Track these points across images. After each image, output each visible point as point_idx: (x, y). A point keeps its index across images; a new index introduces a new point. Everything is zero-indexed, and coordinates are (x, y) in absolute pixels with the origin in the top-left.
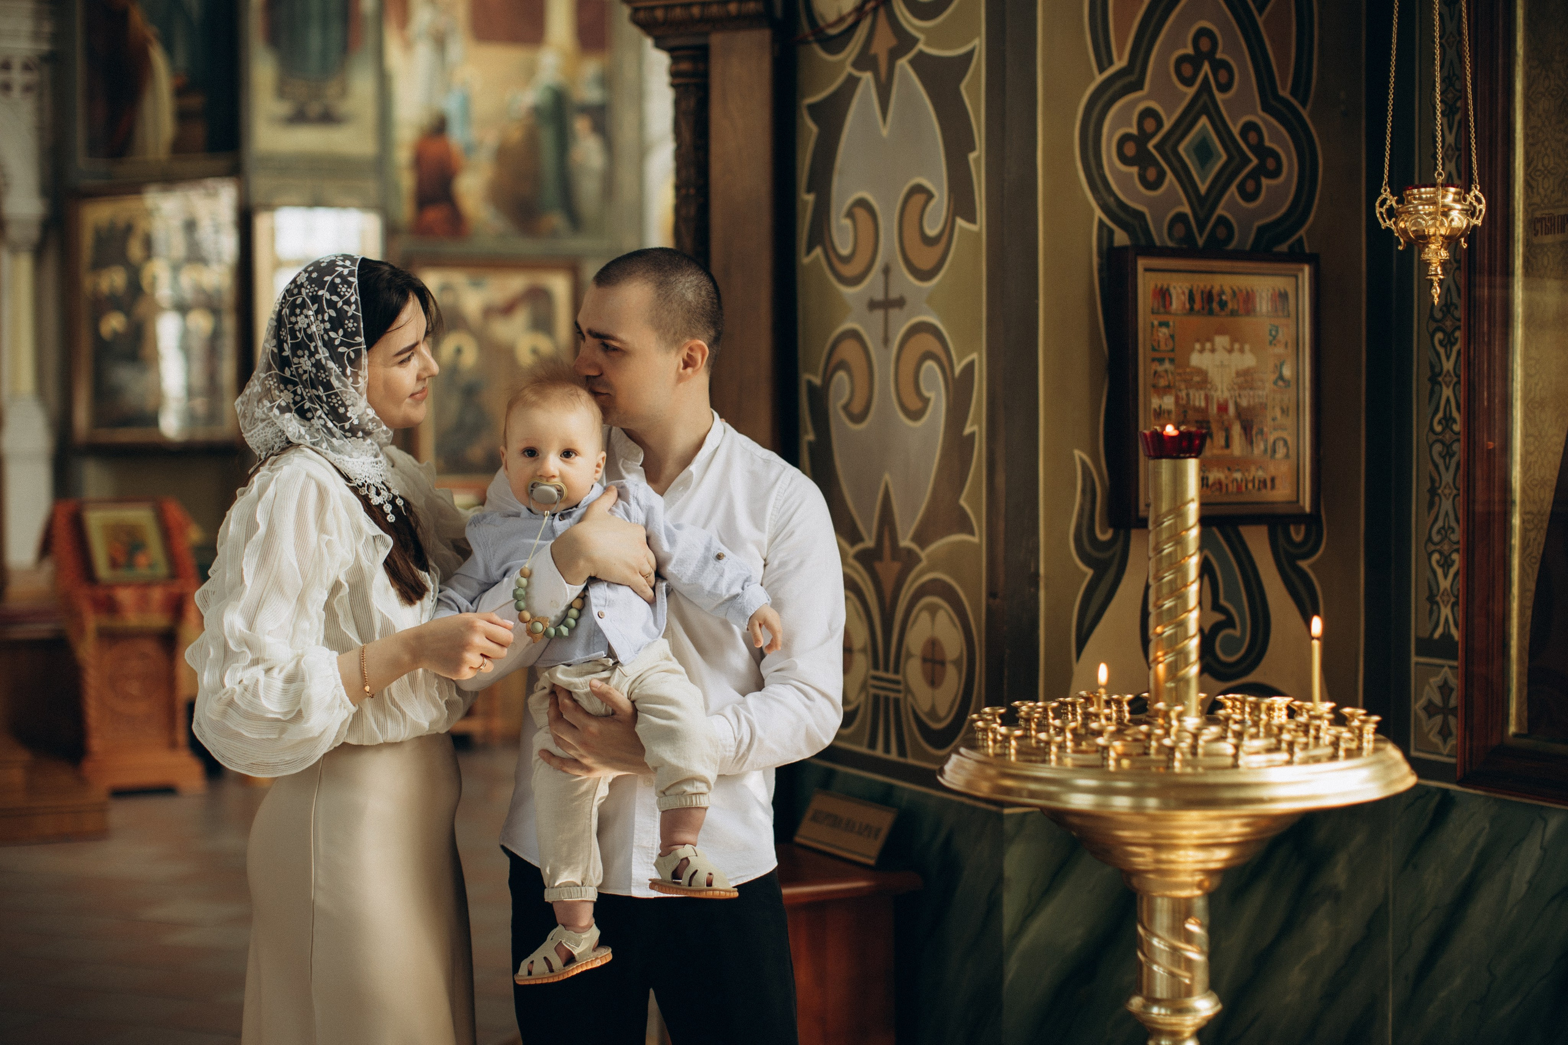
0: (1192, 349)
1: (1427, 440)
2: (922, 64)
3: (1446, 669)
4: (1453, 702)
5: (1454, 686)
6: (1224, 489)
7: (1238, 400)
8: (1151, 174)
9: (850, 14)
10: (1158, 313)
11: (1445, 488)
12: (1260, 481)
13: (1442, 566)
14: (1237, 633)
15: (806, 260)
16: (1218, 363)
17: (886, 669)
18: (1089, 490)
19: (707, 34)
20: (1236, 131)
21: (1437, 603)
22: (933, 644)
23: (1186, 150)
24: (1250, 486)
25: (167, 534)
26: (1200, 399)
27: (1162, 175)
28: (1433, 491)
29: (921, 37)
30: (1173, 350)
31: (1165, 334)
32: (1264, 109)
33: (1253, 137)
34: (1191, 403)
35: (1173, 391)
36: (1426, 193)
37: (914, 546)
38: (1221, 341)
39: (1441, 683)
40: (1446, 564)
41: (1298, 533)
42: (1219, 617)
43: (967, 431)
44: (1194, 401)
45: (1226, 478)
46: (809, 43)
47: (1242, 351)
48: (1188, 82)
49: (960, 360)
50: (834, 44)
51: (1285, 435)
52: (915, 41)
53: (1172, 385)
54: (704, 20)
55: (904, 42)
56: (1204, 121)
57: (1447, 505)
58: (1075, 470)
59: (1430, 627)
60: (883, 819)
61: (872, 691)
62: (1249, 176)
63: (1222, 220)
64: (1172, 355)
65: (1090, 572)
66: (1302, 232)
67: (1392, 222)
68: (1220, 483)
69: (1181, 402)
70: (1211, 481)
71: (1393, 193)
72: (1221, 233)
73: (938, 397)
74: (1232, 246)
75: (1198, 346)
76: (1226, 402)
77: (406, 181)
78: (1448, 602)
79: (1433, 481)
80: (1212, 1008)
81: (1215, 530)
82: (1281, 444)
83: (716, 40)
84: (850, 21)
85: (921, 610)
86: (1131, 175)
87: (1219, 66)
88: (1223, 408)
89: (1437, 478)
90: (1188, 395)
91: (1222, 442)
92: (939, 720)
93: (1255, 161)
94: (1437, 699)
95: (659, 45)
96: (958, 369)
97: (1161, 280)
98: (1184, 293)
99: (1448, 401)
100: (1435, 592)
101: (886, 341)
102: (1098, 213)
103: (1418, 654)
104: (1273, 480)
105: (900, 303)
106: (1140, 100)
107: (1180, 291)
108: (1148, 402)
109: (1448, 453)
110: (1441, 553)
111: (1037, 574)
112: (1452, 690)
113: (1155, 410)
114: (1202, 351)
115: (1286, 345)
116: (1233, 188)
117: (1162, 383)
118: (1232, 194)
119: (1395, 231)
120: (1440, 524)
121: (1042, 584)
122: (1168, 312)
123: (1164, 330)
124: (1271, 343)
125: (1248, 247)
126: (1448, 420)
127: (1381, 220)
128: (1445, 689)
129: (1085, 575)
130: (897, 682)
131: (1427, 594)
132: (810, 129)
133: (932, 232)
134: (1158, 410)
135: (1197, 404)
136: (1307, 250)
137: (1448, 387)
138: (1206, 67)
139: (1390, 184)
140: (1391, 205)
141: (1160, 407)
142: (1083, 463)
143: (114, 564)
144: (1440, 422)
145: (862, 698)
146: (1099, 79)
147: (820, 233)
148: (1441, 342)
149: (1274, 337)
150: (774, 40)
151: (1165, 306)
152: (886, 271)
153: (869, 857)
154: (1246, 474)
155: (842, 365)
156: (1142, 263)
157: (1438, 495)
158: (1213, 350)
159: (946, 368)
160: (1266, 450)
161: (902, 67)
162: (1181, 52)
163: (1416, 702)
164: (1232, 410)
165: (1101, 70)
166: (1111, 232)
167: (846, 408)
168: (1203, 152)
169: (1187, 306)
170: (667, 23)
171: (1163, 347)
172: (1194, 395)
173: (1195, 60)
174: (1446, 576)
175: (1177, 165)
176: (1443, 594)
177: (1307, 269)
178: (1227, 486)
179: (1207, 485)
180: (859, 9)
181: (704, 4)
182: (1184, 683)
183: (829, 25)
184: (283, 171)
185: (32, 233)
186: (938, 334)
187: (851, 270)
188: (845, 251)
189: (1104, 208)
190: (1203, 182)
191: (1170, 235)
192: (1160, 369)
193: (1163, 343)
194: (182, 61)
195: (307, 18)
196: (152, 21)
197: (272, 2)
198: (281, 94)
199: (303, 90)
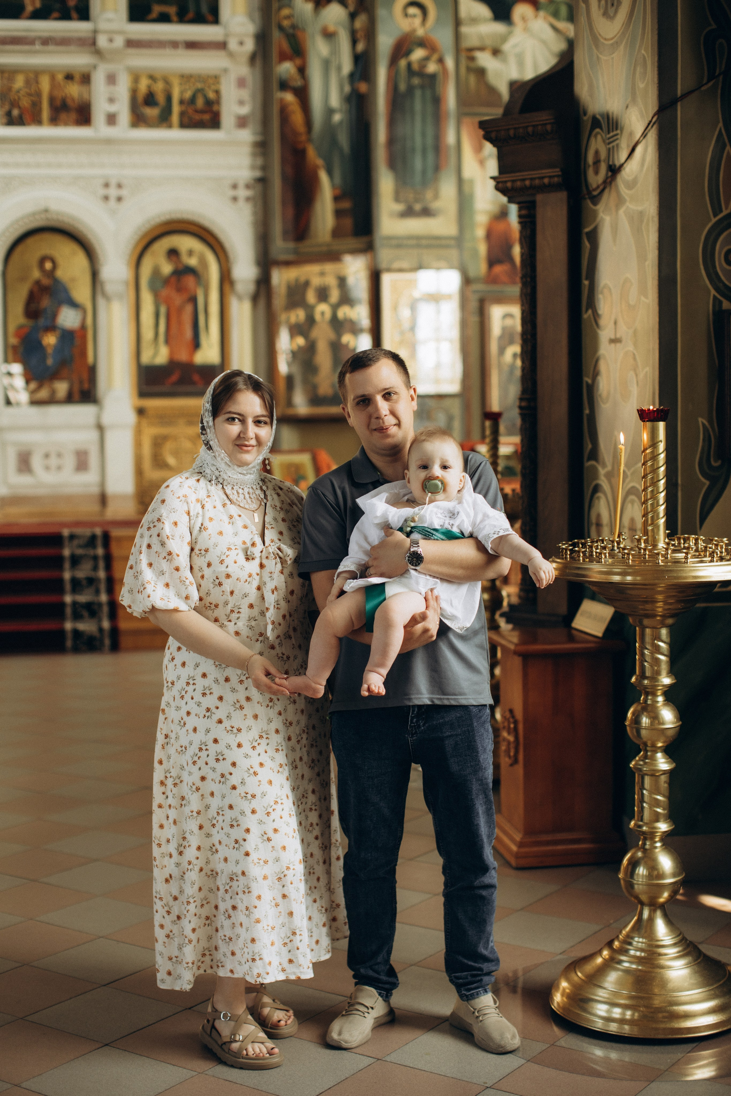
2: (628, 213)
9: (601, 184)
15: (585, 316)
18: (707, 439)
19: (534, 195)
22: (632, 520)
29: (628, 199)
46: (586, 199)
49: (642, 371)
50: (596, 200)
54: (532, 187)
55: (621, 201)
58: (699, 428)
60: (609, 614)
65: (707, 483)
77: (482, 249)
80: (671, 681)
83: (539, 198)
84: (601, 187)
85: (629, 503)
96: (642, 376)
101: (615, 360)
102: (713, 292)
105: (620, 340)
121: (679, 488)
129: (704, 484)
132: (587, 244)
133: (632, 303)
142: (703, 424)
146: (714, 220)
147: (591, 302)
150: (569, 197)
152: (615, 323)
153: (600, 632)
155: (599, 373)
159: (637, 376)
161: (621, 214)
165: (715, 215)
166: (721, 302)
167: (600, 396)
170: (513, 189)
180: (605, 182)
181: (532, 179)
182: (658, 527)
183: (595, 190)
184: (399, 246)
185: (251, 288)
186: (635, 359)
187: (602, 322)
188: (600, 312)
189: (717, 289)
194: (338, 179)
195: (413, 150)
196: (320, 155)
197: (391, 141)
198: (397, 199)
199: (411, 196)
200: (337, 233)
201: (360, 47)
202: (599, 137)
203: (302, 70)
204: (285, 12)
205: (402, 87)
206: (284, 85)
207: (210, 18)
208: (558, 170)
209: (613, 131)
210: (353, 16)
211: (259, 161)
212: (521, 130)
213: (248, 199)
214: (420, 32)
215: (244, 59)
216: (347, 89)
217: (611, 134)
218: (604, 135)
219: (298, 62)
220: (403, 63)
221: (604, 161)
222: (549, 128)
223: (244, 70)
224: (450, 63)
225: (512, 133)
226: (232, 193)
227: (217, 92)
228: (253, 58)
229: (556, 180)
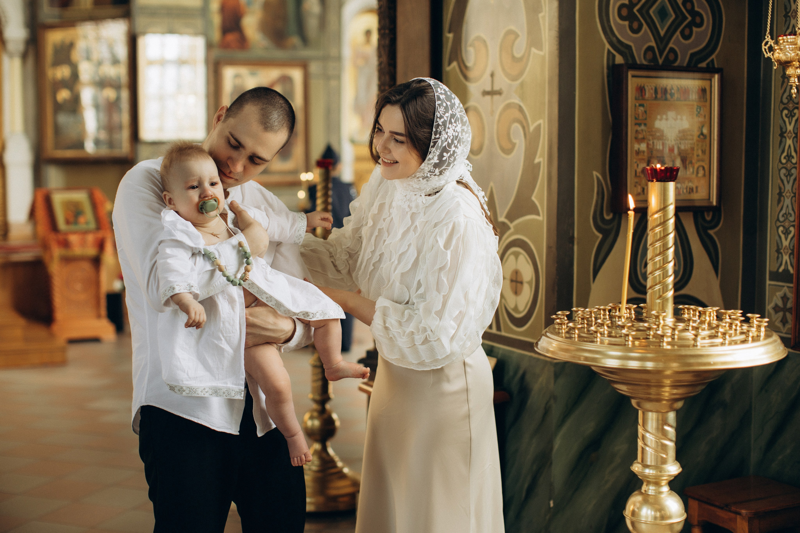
0: (656, 118)
1: (778, 167)
3: (785, 288)
4: (789, 305)
5: (789, 296)
7: (680, 146)
8: (635, 25)
10: (638, 99)
11: (787, 193)
13: (784, 234)
15: (447, 69)
16: (669, 126)
18: (601, 193)
20: (680, 2)
21: (781, 253)
22: (516, 272)
23: (654, 12)
25: (94, 206)
26: (660, 145)
27: (640, 27)
28: (780, 194)
30: (645, 119)
31: (642, 110)
33: (688, 6)
34: (655, 147)
35: (646, 141)
36: (791, 38)
37: (506, 221)
38: (671, 114)
39: (782, 295)
40: (787, 232)
41: (708, 216)
43: (537, 161)
44: (657, 145)
47: (681, 119)
49: (532, 123)
51: (703, 164)
53: (645, 137)
57: (787, 202)
58: (593, 181)
59: (778, 265)
62: (686, 27)
63: (672, 50)
64: (645, 122)
65: (600, 236)
66: (713, 56)
67: (771, 54)
69: (649, 146)
71: (772, 39)
72: (672, 57)
73: (520, 143)
74: (676, 64)
75: (659, 117)
76: (673, 147)
78: (788, 252)
79: (780, 188)
80: (677, 470)
82: (701, 169)
85: (510, 254)
86: (624, 26)
88: (671, 150)
89: (783, 187)
90: (653, 143)
92: (519, 312)
93: (690, 18)
94: (780, 304)
96: (532, 128)
97: (640, 82)
98: (652, 89)
99: (789, 146)
100: (780, 247)
101: (492, 111)
102: (607, 46)
103: (771, 279)
104: (697, 188)
105: (500, 92)
107: (650, 88)
108: (632, 147)
109: (789, 174)
110: (784, 227)
111: (573, 237)
112: (788, 299)
113: (636, 151)
114: (661, 120)
115: (705, 117)
116: (678, 33)
117: (640, 136)
118: (678, 36)
119: (773, 59)
120: (783, 211)
121: (575, 242)
122: (643, 99)
123: (642, 108)
124: (696, 115)
125: (685, 64)
126: (789, 157)
127: (765, 53)
128: (785, 298)
129: (598, 237)
131: (776, 248)
133: (518, 55)
134: (637, 150)
135: (658, 147)
136: (716, 66)
137: (790, 139)
139: (771, 33)
140: (771, 45)
141: (639, 149)
142: (598, 178)
143: (68, 221)
144: (785, 158)
147: (456, 54)
148: (786, 116)
149: (698, 112)
151: (642, 96)
154: (683, 185)
156: (630, 73)
157: (783, 196)
158: (667, 119)
159: (524, 128)
160: (693, 172)
163: (769, 305)
164: (676, 151)
166: (614, 56)
168: (662, 13)
169: (654, 96)
171: (641, 118)
172: (657, 143)
174: (786, 239)
175: (649, 21)
176: (785, 249)
177: (716, 76)
182: (665, 300)
185: (21, 47)
186: (521, 109)
187: (471, 74)
188: (470, 64)
189: (611, 43)
190: (662, 30)
191: (645, 58)
192: (639, 129)
193: (640, 115)
200: (96, 3)
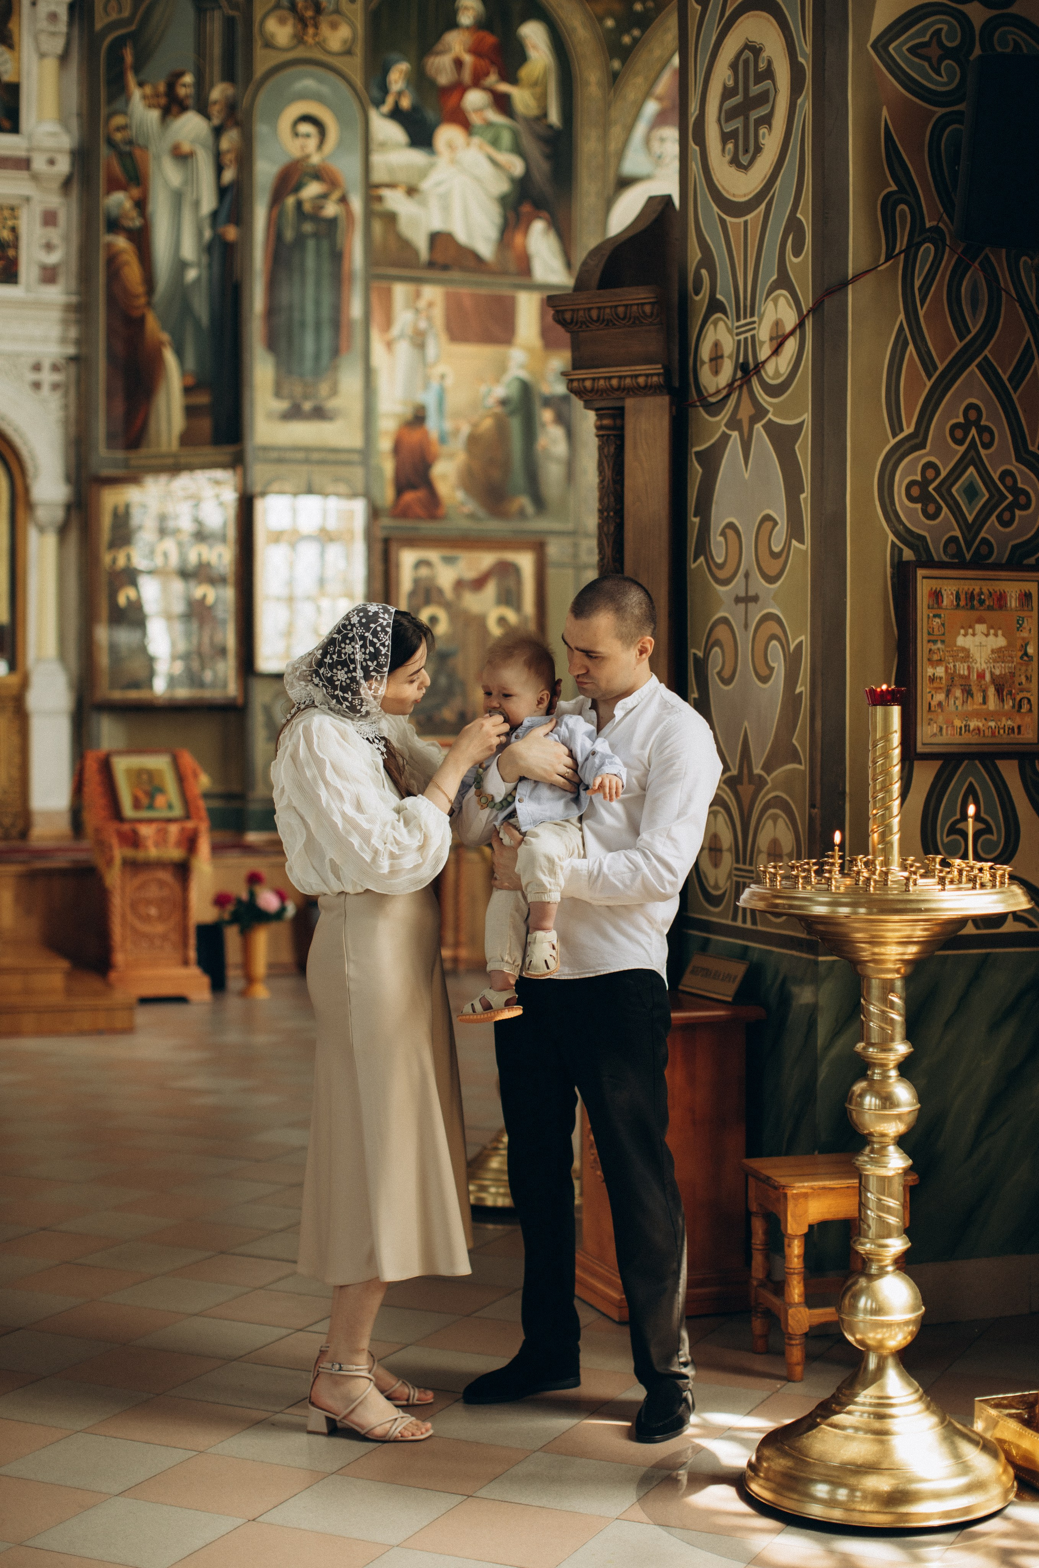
0: (959, 634)
2: (770, 428)
6: (982, 733)
7: (993, 670)
8: (931, 509)
9: (724, 388)
10: (933, 608)
12: (1009, 728)
14: (994, 838)
15: (693, 566)
16: (978, 644)
17: (744, 863)
19: (623, 399)
20: (996, 477)
22: (775, 842)
23: (958, 491)
24: (1002, 731)
25: (181, 779)
26: (964, 669)
27: (939, 509)
29: (771, 409)
30: (944, 634)
31: (938, 623)
32: (1017, 460)
33: (1009, 481)
34: (957, 672)
35: (944, 664)
37: (763, 773)
38: (980, 628)
42: (981, 826)
43: (798, 691)
44: (959, 670)
45: (983, 725)
46: (697, 406)
47: (996, 635)
48: (960, 442)
49: (793, 641)
50: (714, 408)
51: (1028, 695)
52: (767, 412)
53: (943, 659)
54: (619, 389)
55: (760, 412)
56: (971, 469)
60: (739, 969)
61: (735, 879)
62: (1005, 509)
63: (984, 541)
64: (943, 638)
68: (979, 729)
69: (949, 671)
70: (971, 728)
72: (984, 550)
73: (779, 666)
74: (990, 561)
75: (962, 631)
80: (907, 1050)
81: (977, 762)
82: (1026, 701)
83: (630, 403)
84: (724, 393)
85: (767, 819)
86: (916, 509)
87: (982, 430)
88: (981, 676)
90: (954, 666)
91: (981, 700)
93: (1010, 498)
95: (588, 405)
96: (792, 647)
97: (935, 584)
98: (952, 594)
101: (746, 626)
102: (891, 537)
104: (1019, 727)
105: (755, 599)
106: (923, 456)
107: (950, 592)
108: (924, 672)
111: (844, 792)
113: (930, 676)
114: (965, 635)
115: (1028, 631)
116: (993, 517)
117: (935, 657)
118: (993, 521)
121: (847, 800)
122: (940, 607)
123: (937, 620)
124: (1018, 629)
125: (1004, 561)
130: (752, 872)
132: (696, 469)
133: (776, 549)
134: (932, 676)
135: (962, 672)
138: (974, 431)
141: (934, 674)
143: (137, 805)
145: (728, 884)
146: (893, 442)
147: (703, 547)
149: (1021, 626)
150: (672, 403)
151: (938, 603)
152: (747, 575)
153: (727, 996)
154: (999, 723)
155: (717, 643)
156: (920, 572)
158: (974, 635)
159: (784, 647)
160: (1014, 706)
161: (758, 429)
162: (954, 421)
164: (988, 677)
165: (894, 435)
166: (901, 551)
167: (719, 673)
168: (971, 492)
169: (955, 603)
170: (593, 391)
171: (936, 632)
172: (960, 667)
173: (965, 427)
175: (951, 502)
178: (984, 731)
179: (969, 731)
180: (730, 385)
181: (620, 377)
183: (711, 395)
184: (280, 461)
185: (59, 514)
186: (779, 621)
187: (723, 574)
189: (896, 533)
190: (970, 514)
191: (945, 552)
192: (934, 647)
193: (936, 630)
194: (190, 363)
195: (303, 324)
196: (164, 327)
197: (271, 312)
198: (278, 393)
199: (298, 390)
200: (186, 439)
201: (228, 176)
202: (721, 325)
203: (141, 205)
204: (119, 120)
205: (289, 235)
206: (114, 225)
207: (6, 124)
208: (660, 366)
209: (745, 318)
210: (218, 132)
211: (73, 333)
212: (608, 311)
213: (55, 387)
214: (315, 159)
215: (56, 185)
216: (208, 234)
217: (742, 322)
218: (729, 323)
219: (136, 192)
220: (290, 201)
221: (730, 357)
222: (648, 309)
223: (54, 201)
224: (357, 204)
225: (594, 314)
226: (32, 376)
227: (14, 230)
228: (66, 184)
229: (655, 379)
